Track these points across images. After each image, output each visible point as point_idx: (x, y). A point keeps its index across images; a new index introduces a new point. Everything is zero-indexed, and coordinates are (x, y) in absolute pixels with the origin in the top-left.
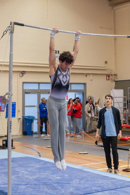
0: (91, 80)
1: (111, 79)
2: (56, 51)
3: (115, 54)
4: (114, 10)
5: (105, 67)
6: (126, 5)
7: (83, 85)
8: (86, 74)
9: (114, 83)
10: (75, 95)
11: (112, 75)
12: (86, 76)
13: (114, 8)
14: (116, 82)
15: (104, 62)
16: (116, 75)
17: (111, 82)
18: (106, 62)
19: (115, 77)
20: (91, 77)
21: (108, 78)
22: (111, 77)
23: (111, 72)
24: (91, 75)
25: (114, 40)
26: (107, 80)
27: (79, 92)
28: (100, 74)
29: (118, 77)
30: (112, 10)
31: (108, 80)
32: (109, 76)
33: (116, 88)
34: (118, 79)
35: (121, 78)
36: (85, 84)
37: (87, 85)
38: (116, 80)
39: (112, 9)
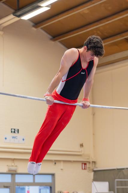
0: (62, 169)
1: (89, 168)
2: (14, 129)
3: (94, 134)
5: (79, 152)
7: (50, 177)
8: (55, 161)
9: (92, 173)
10: (40, 190)
11: (89, 163)
12: (55, 163)
14: (95, 171)
15: (79, 145)
16: (94, 162)
17: (88, 172)
18: (82, 145)
19: (94, 165)
20: (61, 165)
21: (85, 166)
22: (88, 165)
23: (88, 159)
24: (62, 163)
25: (92, 115)
26: (82, 169)
27: (46, 186)
28: (74, 161)
29: (97, 165)
31: (85, 169)
32: (85, 164)
33: (95, 179)
34: (97, 168)
35: (101, 166)
36: (53, 175)
37: (57, 177)
38: (95, 169)
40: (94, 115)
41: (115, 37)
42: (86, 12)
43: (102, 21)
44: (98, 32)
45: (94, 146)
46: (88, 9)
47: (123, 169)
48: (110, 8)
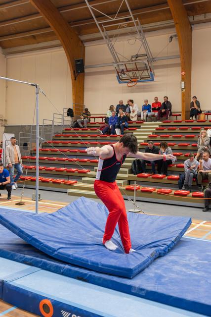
3: (6, 101)
4: (7, 59)
6: (16, 56)
9: (4, 128)
11: (2, 120)
13: (8, 57)
14: (6, 127)
16: (6, 120)
17: (1, 127)
19: (5, 122)
22: (1, 122)
23: (1, 118)
29: (7, 123)
30: (5, 59)
33: (5, 132)
35: (10, 123)
38: (6, 125)
39: (5, 57)
40: (7, 87)
41: (25, 33)
42: (5, 11)
43: (16, 20)
44: (13, 28)
45: (6, 109)
46: (6, 9)
47: (25, 126)
48: (22, 11)
